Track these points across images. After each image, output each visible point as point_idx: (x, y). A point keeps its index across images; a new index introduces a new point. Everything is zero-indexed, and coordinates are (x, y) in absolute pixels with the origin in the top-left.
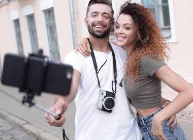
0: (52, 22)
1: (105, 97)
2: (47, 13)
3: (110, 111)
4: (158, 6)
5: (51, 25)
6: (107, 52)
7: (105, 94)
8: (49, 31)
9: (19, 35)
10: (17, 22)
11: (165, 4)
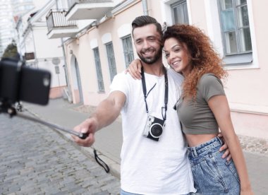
0: (130, 49)
1: (152, 123)
2: (125, 41)
3: (157, 140)
4: (239, 29)
5: (129, 52)
6: (159, 75)
7: (153, 120)
8: (127, 60)
9: (98, 64)
10: (96, 50)
11: (246, 27)
